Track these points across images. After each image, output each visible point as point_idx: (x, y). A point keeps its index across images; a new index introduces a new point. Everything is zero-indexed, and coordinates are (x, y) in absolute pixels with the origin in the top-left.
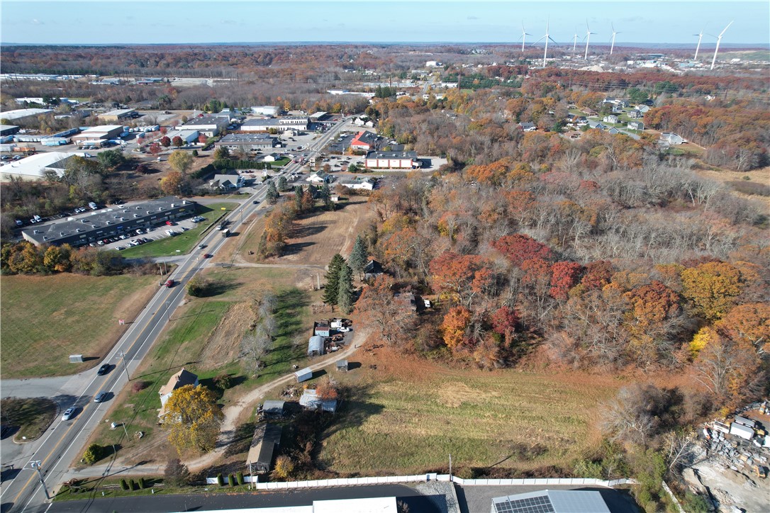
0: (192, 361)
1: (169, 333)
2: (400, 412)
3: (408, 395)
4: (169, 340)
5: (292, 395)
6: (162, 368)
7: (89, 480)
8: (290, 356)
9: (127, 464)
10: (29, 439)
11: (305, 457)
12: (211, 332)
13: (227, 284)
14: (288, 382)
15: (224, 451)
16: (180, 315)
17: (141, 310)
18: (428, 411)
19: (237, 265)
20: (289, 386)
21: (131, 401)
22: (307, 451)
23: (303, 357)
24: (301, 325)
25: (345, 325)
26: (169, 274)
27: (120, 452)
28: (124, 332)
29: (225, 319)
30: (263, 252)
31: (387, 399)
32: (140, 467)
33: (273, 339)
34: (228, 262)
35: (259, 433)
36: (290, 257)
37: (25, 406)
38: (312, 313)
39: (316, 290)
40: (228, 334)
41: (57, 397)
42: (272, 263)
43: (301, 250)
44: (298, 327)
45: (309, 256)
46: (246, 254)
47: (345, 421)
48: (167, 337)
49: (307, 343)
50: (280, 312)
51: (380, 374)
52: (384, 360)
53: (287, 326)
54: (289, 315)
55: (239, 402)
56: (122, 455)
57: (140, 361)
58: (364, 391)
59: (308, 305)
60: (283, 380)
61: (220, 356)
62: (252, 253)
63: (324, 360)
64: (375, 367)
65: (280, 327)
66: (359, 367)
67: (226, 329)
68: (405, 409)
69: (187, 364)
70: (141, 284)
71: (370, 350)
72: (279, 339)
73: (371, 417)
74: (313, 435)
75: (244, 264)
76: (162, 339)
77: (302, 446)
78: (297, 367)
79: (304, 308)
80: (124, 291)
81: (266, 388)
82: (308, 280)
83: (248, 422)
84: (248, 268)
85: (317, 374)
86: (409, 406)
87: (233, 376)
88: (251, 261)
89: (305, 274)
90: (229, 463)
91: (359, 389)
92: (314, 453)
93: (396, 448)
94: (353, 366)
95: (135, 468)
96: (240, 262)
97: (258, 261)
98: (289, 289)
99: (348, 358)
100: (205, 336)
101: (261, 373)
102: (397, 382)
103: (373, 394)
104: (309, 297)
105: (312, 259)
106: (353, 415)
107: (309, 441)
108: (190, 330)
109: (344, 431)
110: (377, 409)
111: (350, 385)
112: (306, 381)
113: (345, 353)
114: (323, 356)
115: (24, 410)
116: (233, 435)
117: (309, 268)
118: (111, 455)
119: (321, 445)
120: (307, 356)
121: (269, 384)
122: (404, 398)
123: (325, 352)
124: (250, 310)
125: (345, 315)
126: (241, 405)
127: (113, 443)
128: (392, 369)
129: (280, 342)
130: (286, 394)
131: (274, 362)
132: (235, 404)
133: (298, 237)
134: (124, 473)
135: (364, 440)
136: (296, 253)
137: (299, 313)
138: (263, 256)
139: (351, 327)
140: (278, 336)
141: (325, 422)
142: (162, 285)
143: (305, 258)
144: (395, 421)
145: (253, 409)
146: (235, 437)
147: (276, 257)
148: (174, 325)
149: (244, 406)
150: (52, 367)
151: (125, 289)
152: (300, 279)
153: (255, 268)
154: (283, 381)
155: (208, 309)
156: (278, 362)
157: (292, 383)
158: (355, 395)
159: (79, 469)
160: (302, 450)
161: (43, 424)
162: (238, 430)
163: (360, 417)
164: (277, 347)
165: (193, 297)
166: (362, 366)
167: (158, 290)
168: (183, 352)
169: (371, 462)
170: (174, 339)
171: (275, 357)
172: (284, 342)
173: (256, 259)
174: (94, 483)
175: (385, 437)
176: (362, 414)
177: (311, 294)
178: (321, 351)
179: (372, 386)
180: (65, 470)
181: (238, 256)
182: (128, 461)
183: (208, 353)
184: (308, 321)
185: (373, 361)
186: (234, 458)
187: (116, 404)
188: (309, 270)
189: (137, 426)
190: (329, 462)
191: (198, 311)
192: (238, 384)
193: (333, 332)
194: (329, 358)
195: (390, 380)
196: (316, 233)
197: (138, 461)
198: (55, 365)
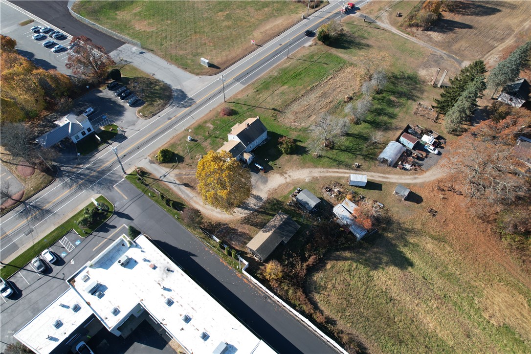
0: (278, 108)
1: (280, 70)
2: (424, 284)
3: (447, 268)
4: (275, 78)
5: (333, 196)
6: (252, 103)
7: (150, 176)
8: (361, 149)
9: (178, 179)
10: (144, 116)
11: (301, 268)
12: (311, 86)
13: (357, 41)
14: (340, 178)
15: (244, 215)
16: (299, 56)
17: (274, 37)
18: (455, 304)
19: (379, 23)
20: (337, 184)
21: (213, 123)
22: (307, 263)
23: (372, 159)
24: (394, 121)
25: (436, 145)
26: (317, 9)
27: (181, 165)
28: (250, 53)
29: (331, 78)
30: (411, 18)
31: (421, 258)
32: (183, 187)
33: (357, 122)
34: (372, 17)
35: (277, 220)
36: (436, 36)
37: (157, 87)
38: (413, 112)
39: (435, 86)
40: (324, 95)
41: (177, 89)
42: (413, 35)
43: (451, 30)
44: (390, 121)
45: (456, 41)
46: (394, 14)
47: (363, 254)
48: (276, 74)
49: (385, 144)
50: (384, 95)
51: (434, 226)
52: (450, 210)
53: (379, 114)
54: (391, 104)
55: (286, 173)
56: (179, 168)
57: (244, 87)
58: (404, 233)
59: (415, 100)
60: (338, 172)
61: (303, 115)
62: (400, 16)
63: (389, 173)
64: (433, 213)
65: (372, 112)
66: (418, 203)
67: (325, 89)
68: (432, 284)
69: (274, 109)
70: (291, 10)
71: (443, 190)
72: (364, 125)
73: (391, 268)
74: (323, 251)
75: (385, 24)
76: (271, 74)
77: (307, 255)
78: (359, 167)
79: (410, 102)
80: (274, 12)
81: (318, 172)
82: (434, 70)
83: (280, 199)
84: (386, 30)
85: (371, 186)
86: (439, 282)
87: (299, 144)
88: (393, 23)
89: (436, 61)
90: (239, 230)
91: (401, 229)
92: (312, 270)
93: (390, 322)
94: (414, 198)
95: (180, 186)
96: (383, 22)
97: (401, 27)
98: (409, 72)
99: (415, 185)
100: (305, 87)
101: (323, 153)
102: (446, 245)
103: (411, 243)
104: (422, 91)
105: (456, 47)
106: (375, 253)
107: (316, 254)
108: (297, 76)
109: (355, 265)
110: (403, 263)
111: (395, 218)
112: (357, 186)
113: (415, 178)
114: (390, 169)
115: (155, 89)
116: (260, 204)
117: (445, 57)
118: (174, 164)
119: (325, 264)
120: (376, 159)
121: (322, 170)
122: (440, 269)
123: (395, 165)
124: (359, 79)
125: (445, 131)
126: (286, 178)
127: (181, 154)
128: (451, 226)
129: (362, 128)
130: (329, 191)
131: (343, 148)
132: (282, 174)
133: (459, 13)
134: (171, 186)
135: (366, 290)
136: (444, 32)
137: (401, 105)
138: (408, 23)
139: (441, 150)
140: (365, 121)
141: (344, 244)
142: (304, 18)
143: (449, 42)
144: (412, 289)
145: (292, 187)
146: (261, 207)
147: (420, 29)
148: (288, 65)
149: (288, 180)
150: (189, 61)
151: (277, 10)
152: (426, 66)
153: (394, 34)
154: (337, 175)
155: (325, 60)
156: (347, 150)
157: (343, 182)
158: (392, 231)
159: (151, 162)
160: (304, 260)
161: (157, 108)
162: (269, 201)
163: (380, 260)
164: (356, 132)
165: (320, 42)
166: (423, 204)
167: (299, 22)
168: (277, 95)
169: (355, 319)
170: (280, 78)
171: (347, 144)
172: (366, 131)
173: (399, 24)
174: (152, 180)
175: (388, 301)
176: (385, 258)
177: (426, 88)
178: (391, 162)
179: (416, 233)
180: (145, 157)
181: (386, 14)
182: (179, 177)
183: (295, 107)
184: (403, 119)
185: (438, 205)
186: (246, 229)
187: (204, 118)
188: (443, 59)
189: (203, 148)
190: (318, 289)
191: (316, 58)
192: (297, 154)
193: (419, 146)
194: (395, 174)
195: (440, 239)
196: (482, 15)
197: (185, 182)
198: (192, 61)
